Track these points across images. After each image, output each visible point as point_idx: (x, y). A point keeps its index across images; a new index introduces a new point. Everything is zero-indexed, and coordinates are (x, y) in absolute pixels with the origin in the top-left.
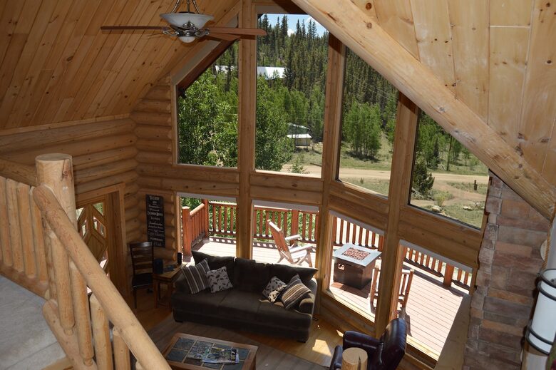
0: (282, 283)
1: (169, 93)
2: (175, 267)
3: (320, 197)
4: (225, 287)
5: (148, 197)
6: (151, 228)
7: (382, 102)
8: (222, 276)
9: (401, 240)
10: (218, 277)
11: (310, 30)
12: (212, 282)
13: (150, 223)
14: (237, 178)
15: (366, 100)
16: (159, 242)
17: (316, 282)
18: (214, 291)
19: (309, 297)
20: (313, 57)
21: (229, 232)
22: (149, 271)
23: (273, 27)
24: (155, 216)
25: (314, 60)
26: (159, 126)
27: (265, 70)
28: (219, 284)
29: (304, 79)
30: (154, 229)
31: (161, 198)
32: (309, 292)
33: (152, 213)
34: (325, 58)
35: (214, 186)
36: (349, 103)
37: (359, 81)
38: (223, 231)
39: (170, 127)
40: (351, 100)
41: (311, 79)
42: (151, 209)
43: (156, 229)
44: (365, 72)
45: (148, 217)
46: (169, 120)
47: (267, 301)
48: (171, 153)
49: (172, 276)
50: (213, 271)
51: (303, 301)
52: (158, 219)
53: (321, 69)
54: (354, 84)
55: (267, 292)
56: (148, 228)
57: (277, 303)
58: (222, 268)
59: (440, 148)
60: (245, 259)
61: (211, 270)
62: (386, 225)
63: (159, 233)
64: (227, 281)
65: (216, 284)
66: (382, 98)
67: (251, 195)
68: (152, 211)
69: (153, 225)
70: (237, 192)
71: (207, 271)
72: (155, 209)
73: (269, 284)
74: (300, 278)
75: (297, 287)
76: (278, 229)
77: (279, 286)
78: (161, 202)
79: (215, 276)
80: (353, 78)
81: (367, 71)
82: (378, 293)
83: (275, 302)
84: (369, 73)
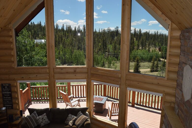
0: (74, 116)
1: (11, 32)
2: (20, 117)
3: (87, 75)
4: (46, 123)
5: (2, 85)
6: (5, 100)
7: (84, 50)
8: (44, 118)
9: (128, 88)
10: (42, 119)
11: (57, 27)
12: (40, 122)
13: (4, 98)
14: (48, 70)
15: (78, 49)
16: (10, 107)
17: (88, 113)
18: (42, 126)
19: (88, 121)
20: (59, 35)
21: (40, 98)
22: (6, 122)
23: (43, 26)
24: (7, 94)
25: (59, 36)
26: (6, 49)
27: (42, 41)
28: (43, 122)
29: (56, 43)
30: (6, 100)
31: (10, 84)
32: (88, 118)
33: (5, 93)
34: (63, 36)
35: (37, 76)
36: (73, 51)
37: (75, 43)
38: (38, 98)
39: (12, 49)
40: (73, 49)
41: (59, 43)
42: (4, 91)
43: (8, 100)
44: (77, 40)
45: (3, 95)
46: (12, 46)
47: (68, 126)
48: (13, 62)
49: (19, 122)
50: (40, 116)
51: (86, 123)
52: (9, 95)
53: (62, 39)
54: (74, 44)
55: (67, 122)
56: (3, 100)
57: (73, 126)
58: (44, 114)
59: (105, 63)
60: (54, 108)
61: (39, 116)
62: (120, 82)
63: (10, 102)
64: (47, 120)
65: (42, 122)
66: (84, 48)
67: (55, 78)
68: (5, 92)
69: (6, 99)
70: (48, 77)
71: (36, 117)
72: (6, 90)
73: (68, 118)
74: (82, 113)
75: (82, 117)
76: (65, 93)
77: (73, 118)
78: (9, 86)
79: (41, 118)
80: (73, 42)
81: (78, 39)
82: (119, 113)
83: (72, 126)
84: (79, 40)
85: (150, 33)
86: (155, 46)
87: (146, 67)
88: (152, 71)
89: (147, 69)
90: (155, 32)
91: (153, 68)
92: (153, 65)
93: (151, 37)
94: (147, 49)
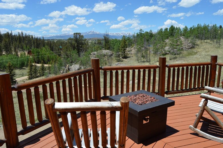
85: (13, 34)
86: (23, 49)
87: (19, 75)
88: (30, 78)
89: (21, 77)
90: (19, 33)
91: (31, 75)
92: (31, 71)
93: (15, 39)
94: (14, 53)
